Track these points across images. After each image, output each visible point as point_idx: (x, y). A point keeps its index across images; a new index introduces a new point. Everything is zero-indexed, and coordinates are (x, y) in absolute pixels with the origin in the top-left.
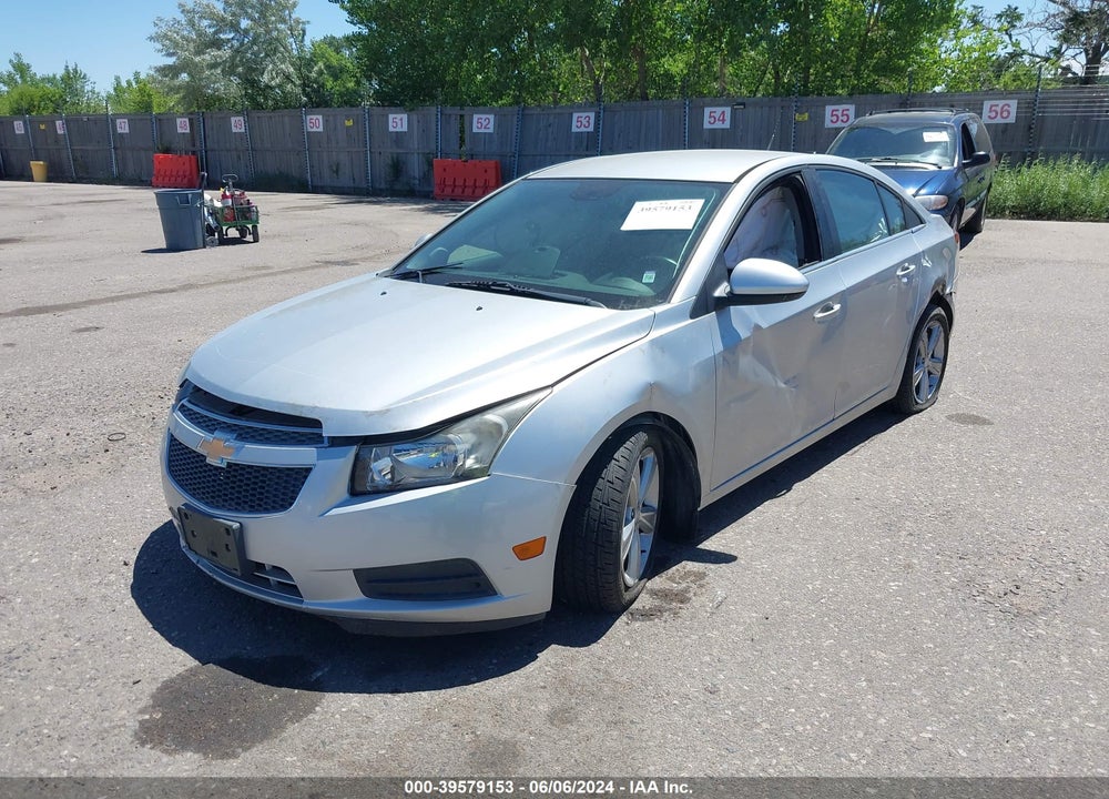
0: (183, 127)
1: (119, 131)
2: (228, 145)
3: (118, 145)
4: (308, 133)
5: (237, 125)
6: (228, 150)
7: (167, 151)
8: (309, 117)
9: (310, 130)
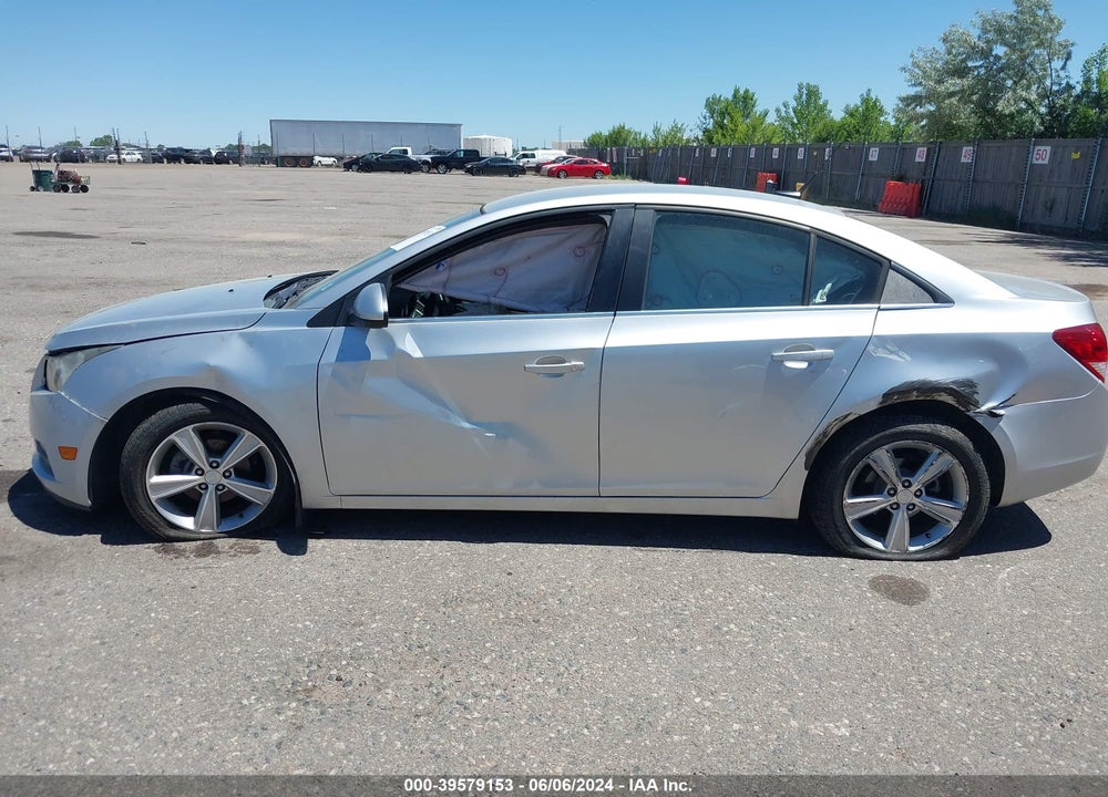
0: (920, 155)
1: (871, 159)
2: (953, 175)
3: (866, 172)
4: (1033, 165)
5: (967, 155)
6: (952, 180)
7: (900, 179)
8: (1037, 148)
9: (1035, 162)
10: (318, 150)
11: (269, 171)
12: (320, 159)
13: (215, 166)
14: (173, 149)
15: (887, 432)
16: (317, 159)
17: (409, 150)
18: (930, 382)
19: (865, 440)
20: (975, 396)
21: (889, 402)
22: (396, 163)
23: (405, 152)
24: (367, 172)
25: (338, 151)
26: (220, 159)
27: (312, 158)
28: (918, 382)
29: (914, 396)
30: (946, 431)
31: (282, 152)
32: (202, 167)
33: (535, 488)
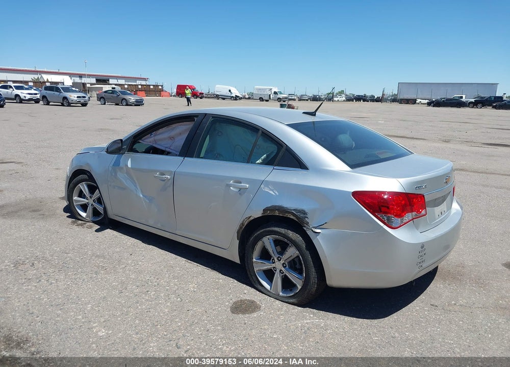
10: (419, 97)
11: (396, 105)
12: (420, 100)
13: (375, 103)
14: (359, 96)
15: (267, 229)
16: (418, 101)
17: (464, 96)
18: (283, 207)
19: (259, 231)
20: (306, 219)
21: (266, 214)
22: (453, 103)
23: (462, 97)
24: (438, 107)
25: (429, 97)
26: (378, 100)
27: (416, 100)
28: (278, 206)
29: (277, 213)
30: (291, 234)
31: (402, 97)
32: (370, 103)
33: (159, 226)
